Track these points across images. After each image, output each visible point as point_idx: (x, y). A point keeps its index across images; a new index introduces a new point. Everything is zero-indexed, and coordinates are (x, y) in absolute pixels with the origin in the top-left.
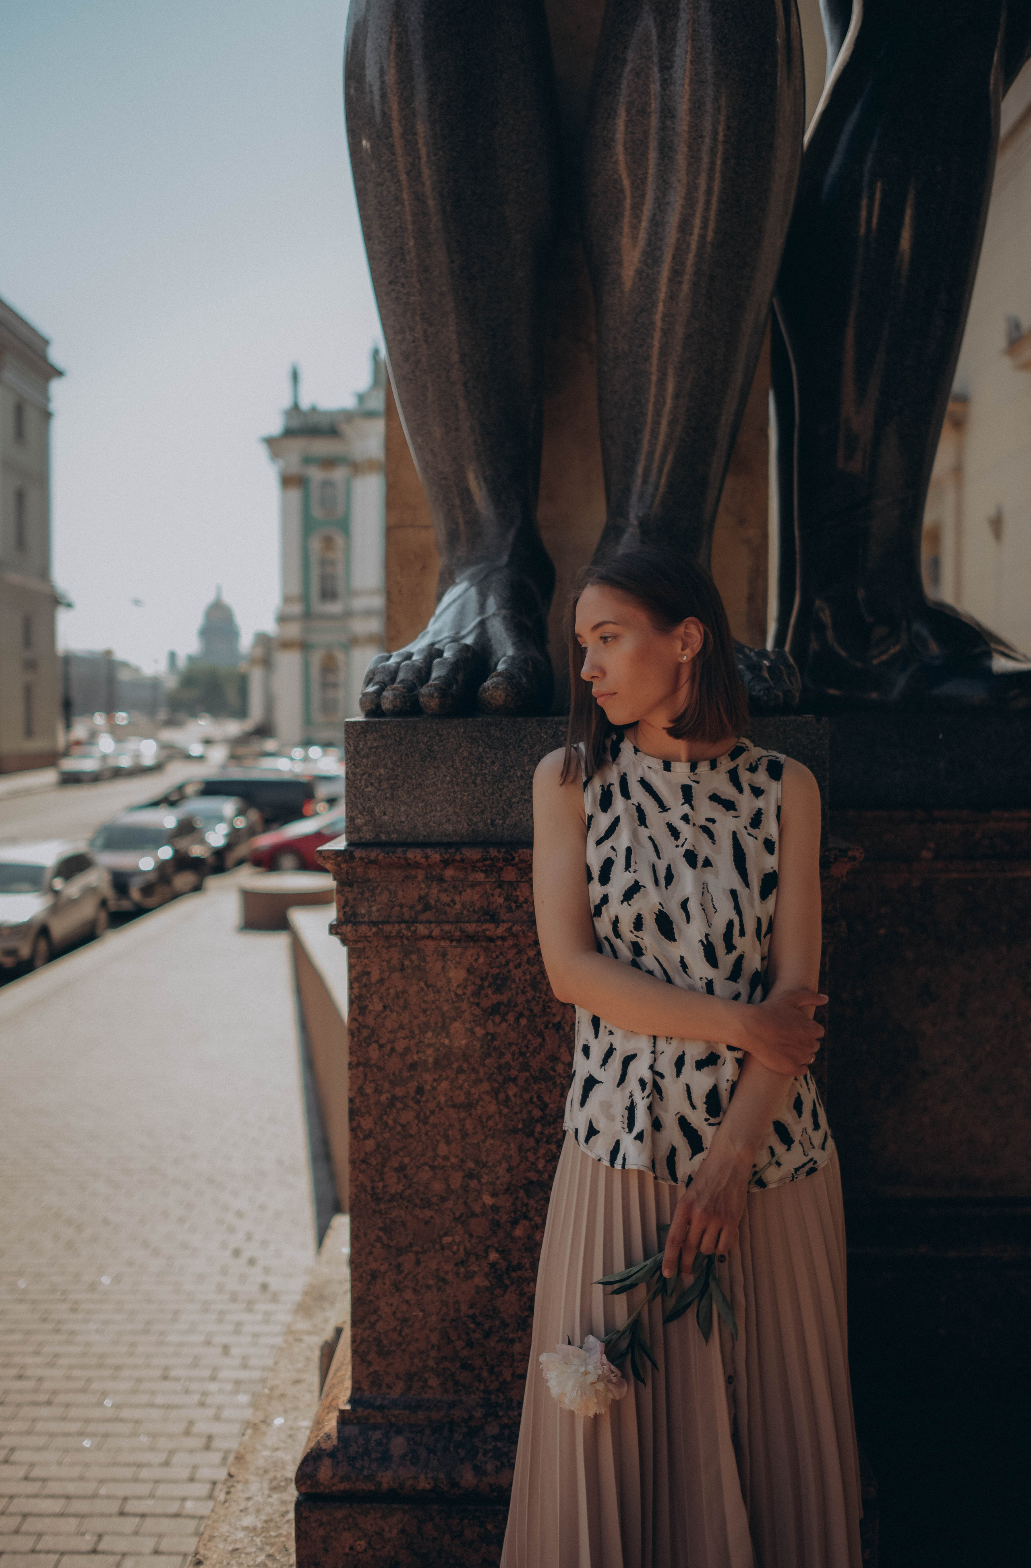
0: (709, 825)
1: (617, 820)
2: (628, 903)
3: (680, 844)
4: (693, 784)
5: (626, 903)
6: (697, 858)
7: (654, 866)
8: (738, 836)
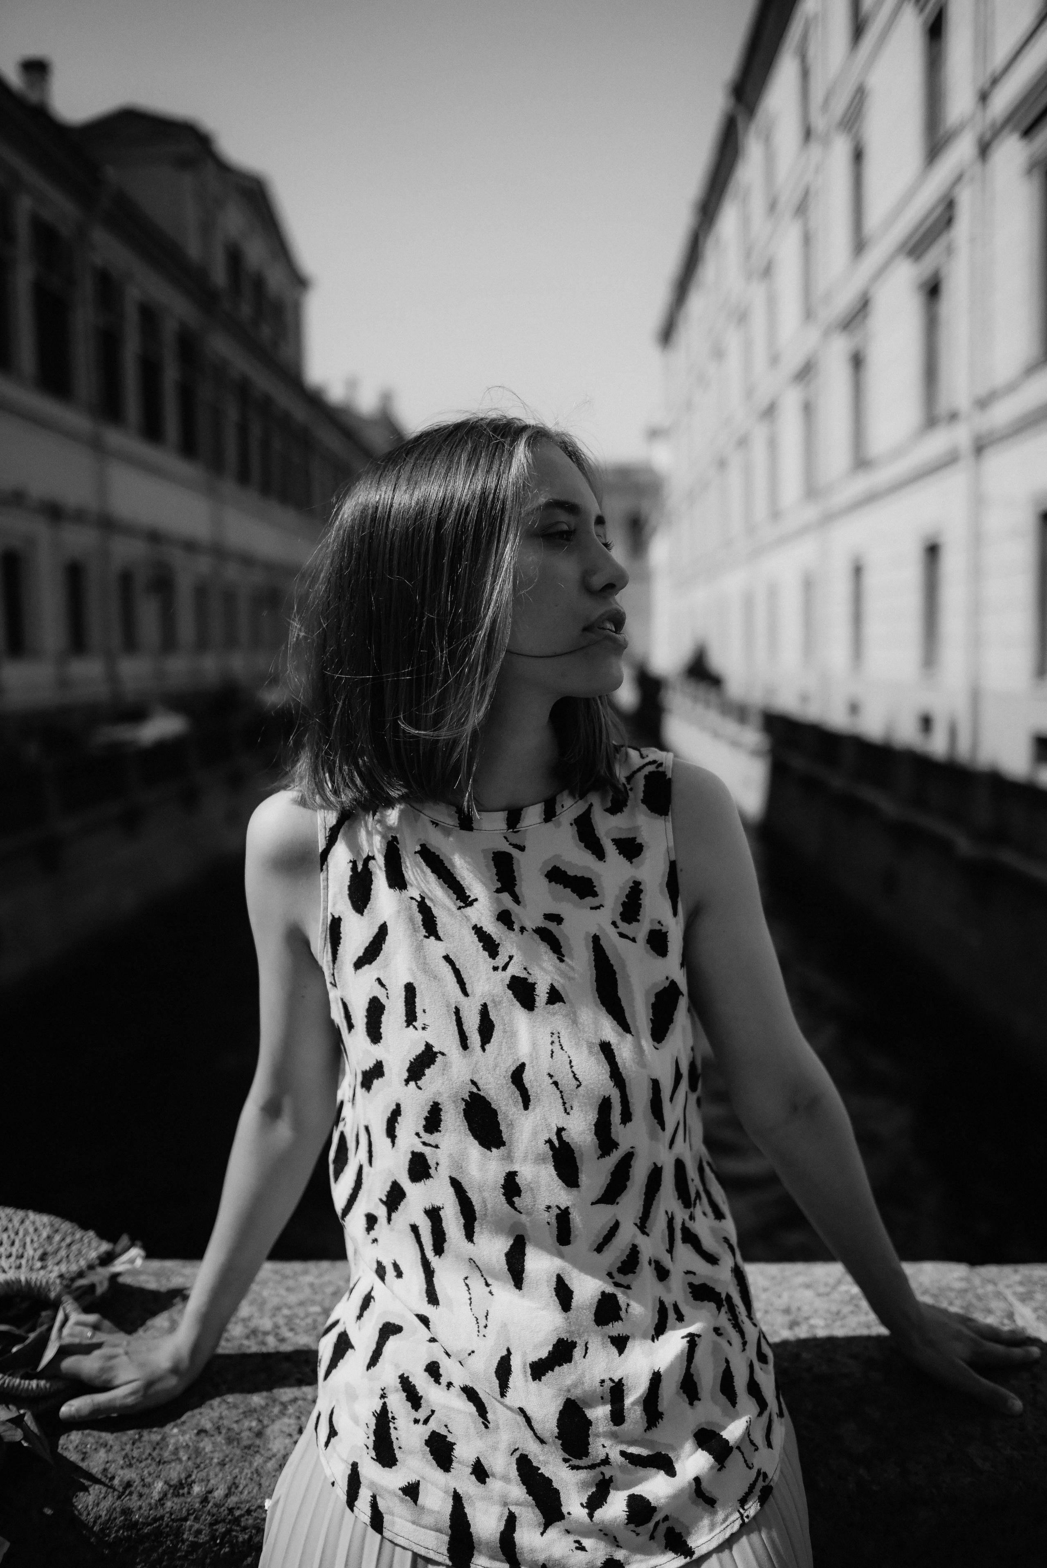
0: (552, 926)
1: (383, 932)
2: (416, 1084)
3: (501, 966)
4: (515, 852)
5: (412, 1084)
6: (534, 989)
7: (457, 1012)
8: (602, 942)
